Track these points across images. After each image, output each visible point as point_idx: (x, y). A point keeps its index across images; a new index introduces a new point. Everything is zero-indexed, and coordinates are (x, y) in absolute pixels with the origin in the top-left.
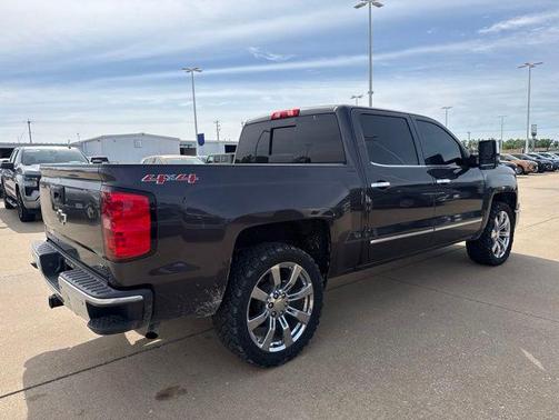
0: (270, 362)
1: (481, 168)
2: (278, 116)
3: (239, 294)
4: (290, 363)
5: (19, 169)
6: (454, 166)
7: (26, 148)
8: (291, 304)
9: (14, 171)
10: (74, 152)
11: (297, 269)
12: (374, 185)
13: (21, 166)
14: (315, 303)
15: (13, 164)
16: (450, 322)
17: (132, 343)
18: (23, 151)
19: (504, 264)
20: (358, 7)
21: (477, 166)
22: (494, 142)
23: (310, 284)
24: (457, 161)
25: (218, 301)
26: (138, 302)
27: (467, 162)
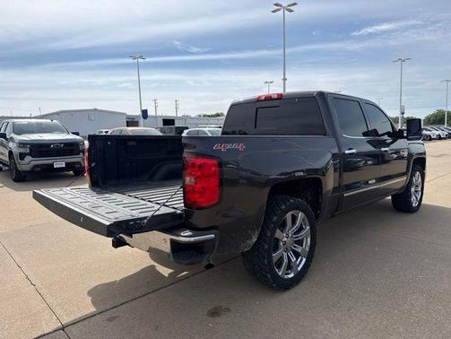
0: (286, 286)
1: (408, 140)
2: (263, 98)
3: (269, 235)
4: (298, 287)
5: (12, 138)
6: (386, 137)
7: (16, 120)
8: (296, 242)
9: (7, 139)
10: (56, 125)
11: (301, 215)
12: (347, 152)
13: (13, 135)
14: (311, 241)
15: (5, 134)
16: (400, 254)
17: (167, 275)
18: (13, 123)
19: (418, 212)
20: (274, 12)
21: (404, 138)
22: (420, 120)
23: (308, 228)
24: (388, 134)
25: (255, 240)
26: (211, 240)
27: (396, 135)
